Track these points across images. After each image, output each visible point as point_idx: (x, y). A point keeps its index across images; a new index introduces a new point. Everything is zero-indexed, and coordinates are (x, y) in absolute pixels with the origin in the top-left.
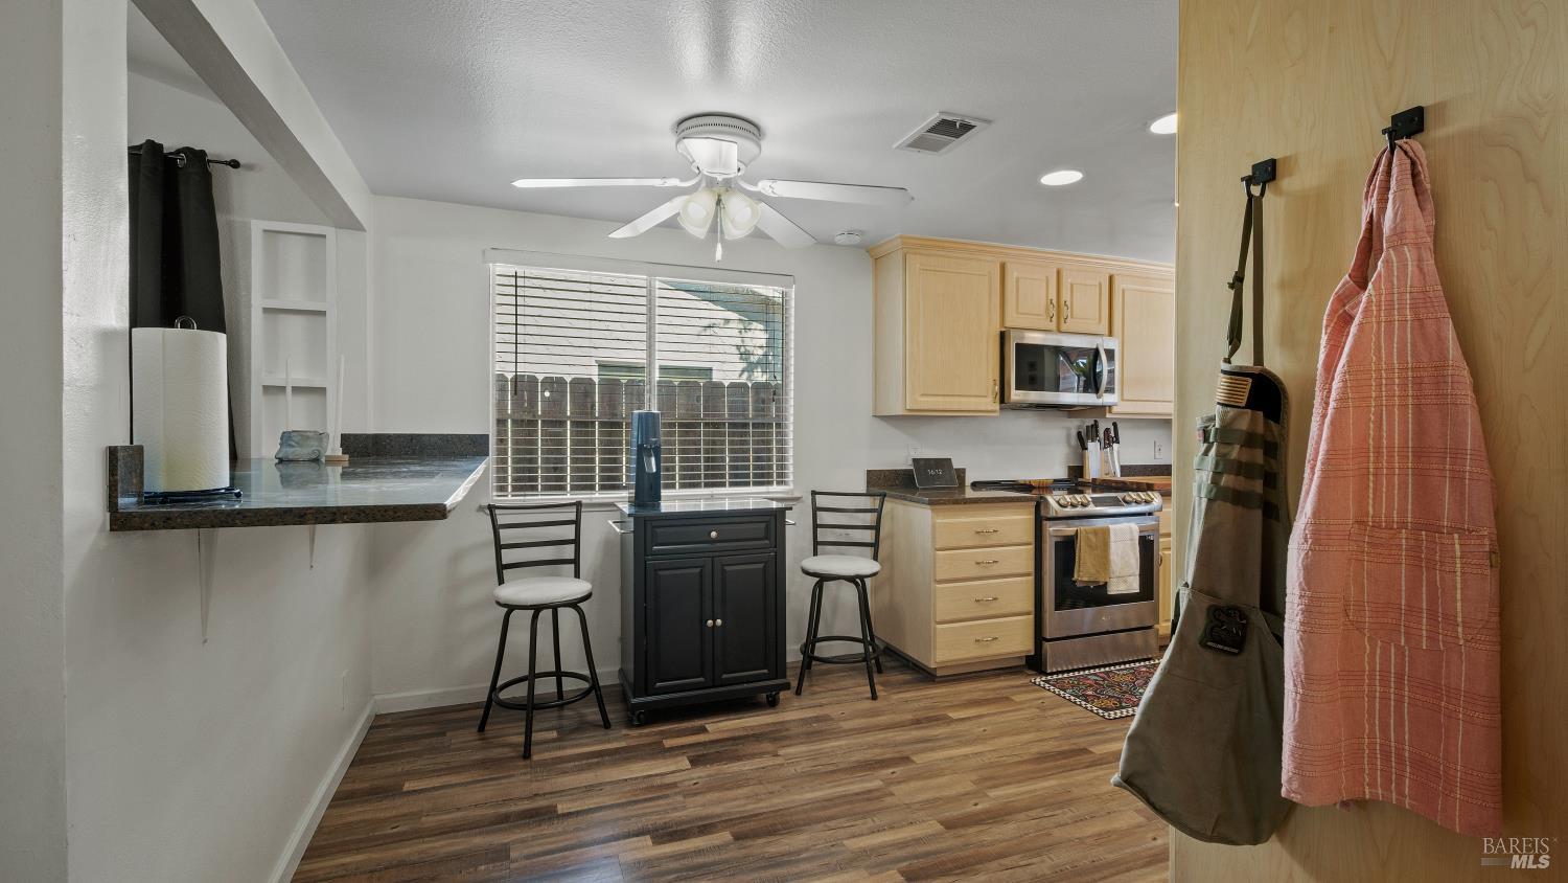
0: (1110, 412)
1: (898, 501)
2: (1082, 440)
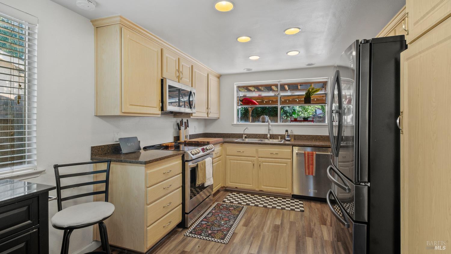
0: (192, 116)
1: (117, 163)
2: (179, 126)
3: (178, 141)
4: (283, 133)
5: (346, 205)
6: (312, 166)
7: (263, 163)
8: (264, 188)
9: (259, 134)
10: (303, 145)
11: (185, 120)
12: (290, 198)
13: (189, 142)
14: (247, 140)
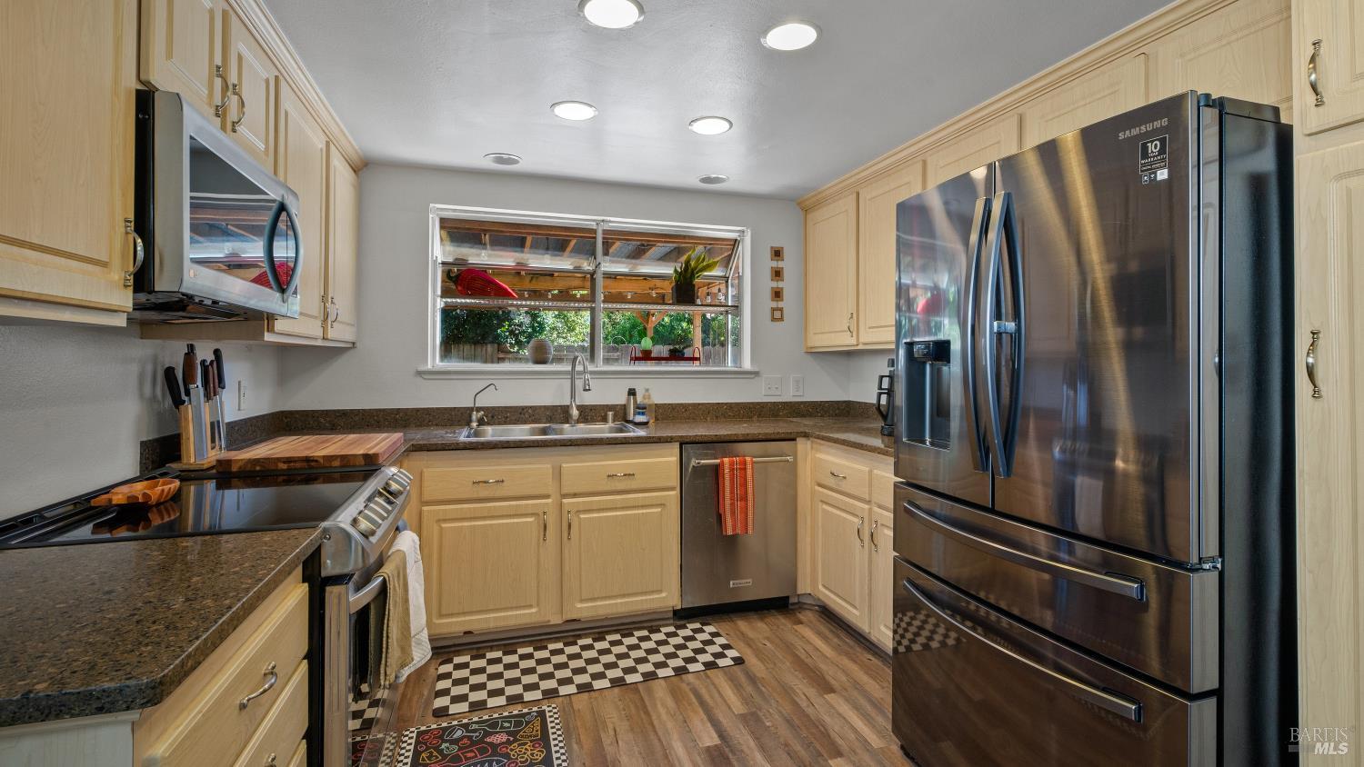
0: (271, 329)
2: (174, 386)
3: (174, 466)
4: (619, 398)
5: (913, 618)
6: (743, 503)
7: (582, 516)
8: (584, 610)
9: (531, 407)
10: (715, 439)
11: (204, 353)
12: (668, 622)
13: (249, 467)
14: (491, 433)
